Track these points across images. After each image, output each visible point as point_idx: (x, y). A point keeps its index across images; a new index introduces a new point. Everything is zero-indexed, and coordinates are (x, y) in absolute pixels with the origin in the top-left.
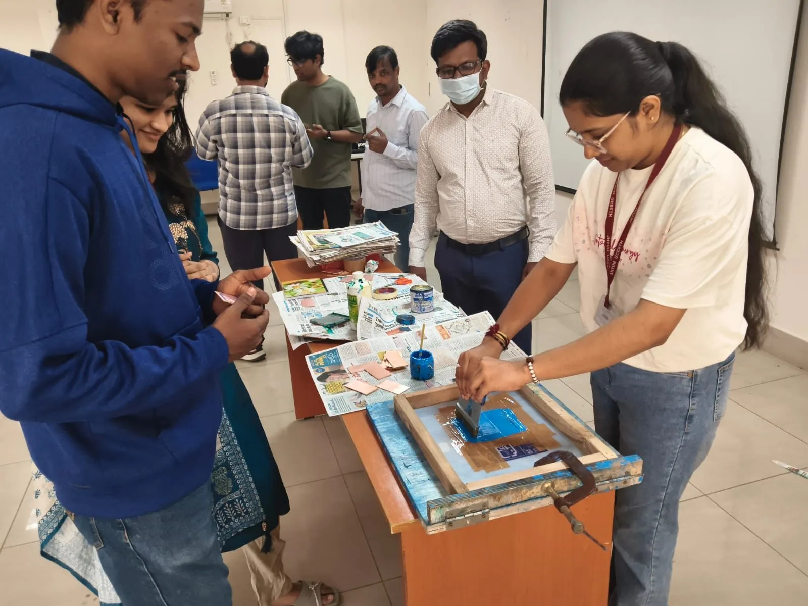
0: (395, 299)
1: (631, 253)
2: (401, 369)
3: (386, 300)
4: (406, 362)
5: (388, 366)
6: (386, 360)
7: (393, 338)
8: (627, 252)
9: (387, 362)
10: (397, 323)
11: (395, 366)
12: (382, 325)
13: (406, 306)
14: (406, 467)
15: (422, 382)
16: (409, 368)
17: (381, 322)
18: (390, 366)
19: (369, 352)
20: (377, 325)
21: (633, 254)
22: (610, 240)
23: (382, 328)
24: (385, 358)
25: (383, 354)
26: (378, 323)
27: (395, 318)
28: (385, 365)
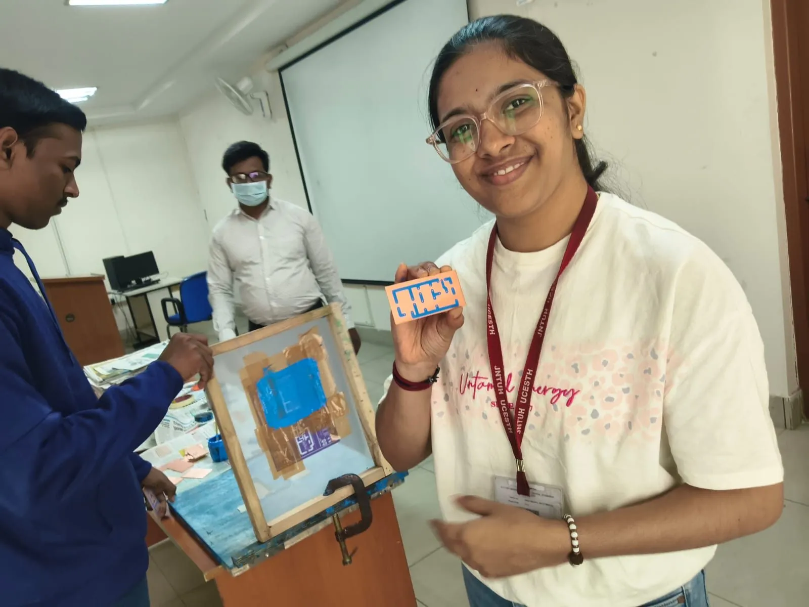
0: (192, 403)
1: (554, 391)
2: (203, 457)
3: (184, 407)
4: (207, 451)
5: (189, 458)
6: (189, 454)
7: (192, 434)
8: (545, 391)
9: (188, 456)
10: (195, 422)
11: (196, 457)
12: (181, 428)
13: (204, 406)
14: (209, 533)
15: (223, 462)
16: (209, 455)
17: (179, 425)
18: (192, 458)
19: (170, 452)
20: (176, 429)
21: (558, 392)
22: (502, 373)
23: (181, 430)
24: (186, 453)
25: (184, 451)
26: (176, 426)
27: (193, 419)
28: (187, 459)
